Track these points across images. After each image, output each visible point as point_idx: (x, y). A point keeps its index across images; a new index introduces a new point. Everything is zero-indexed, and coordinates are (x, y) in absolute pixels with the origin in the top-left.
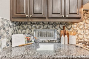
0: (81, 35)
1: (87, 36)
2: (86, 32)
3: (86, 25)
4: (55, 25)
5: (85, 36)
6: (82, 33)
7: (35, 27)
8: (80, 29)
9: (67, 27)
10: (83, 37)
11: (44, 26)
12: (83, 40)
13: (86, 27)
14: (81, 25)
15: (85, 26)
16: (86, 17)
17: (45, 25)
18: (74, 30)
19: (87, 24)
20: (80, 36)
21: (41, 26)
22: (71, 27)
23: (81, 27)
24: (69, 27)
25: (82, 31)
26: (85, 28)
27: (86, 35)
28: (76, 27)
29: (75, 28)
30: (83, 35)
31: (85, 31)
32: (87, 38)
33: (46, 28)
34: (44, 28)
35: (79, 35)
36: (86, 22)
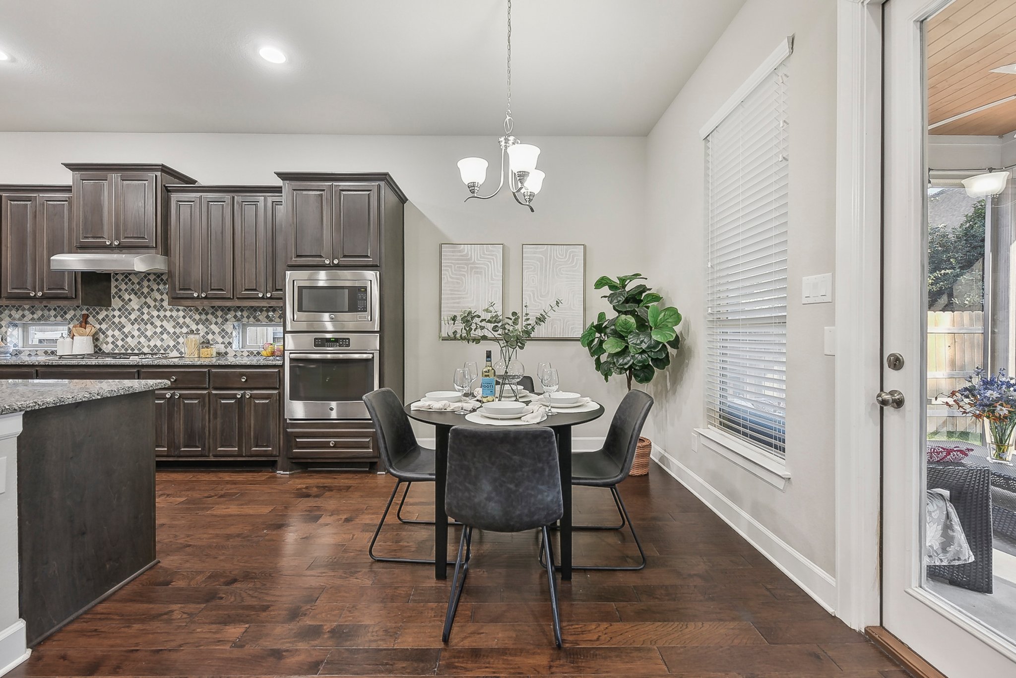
0: (133, 337)
1: (149, 340)
2: (146, 330)
3: (145, 310)
4: (62, 309)
5: (142, 340)
6: (136, 333)
7: (10, 316)
8: (130, 320)
9: (94, 317)
10: (139, 343)
11: (33, 313)
12: (139, 350)
13: (146, 317)
14: (133, 310)
15: (143, 314)
16: (145, 290)
17: (37, 310)
18: (114, 323)
19: (149, 307)
20: (129, 340)
21: (27, 313)
22: (107, 316)
23: (133, 317)
24: (100, 317)
25: (136, 326)
26: (143, 320)
27: (146, 337)
28: (120, 317)
29: (116, 320)
30: (139, 337)
31: (142, 326)
32: (149, 346)
33: (39, 319)
34: (33, 319)
35: (127, 336)
36: (146, 303)
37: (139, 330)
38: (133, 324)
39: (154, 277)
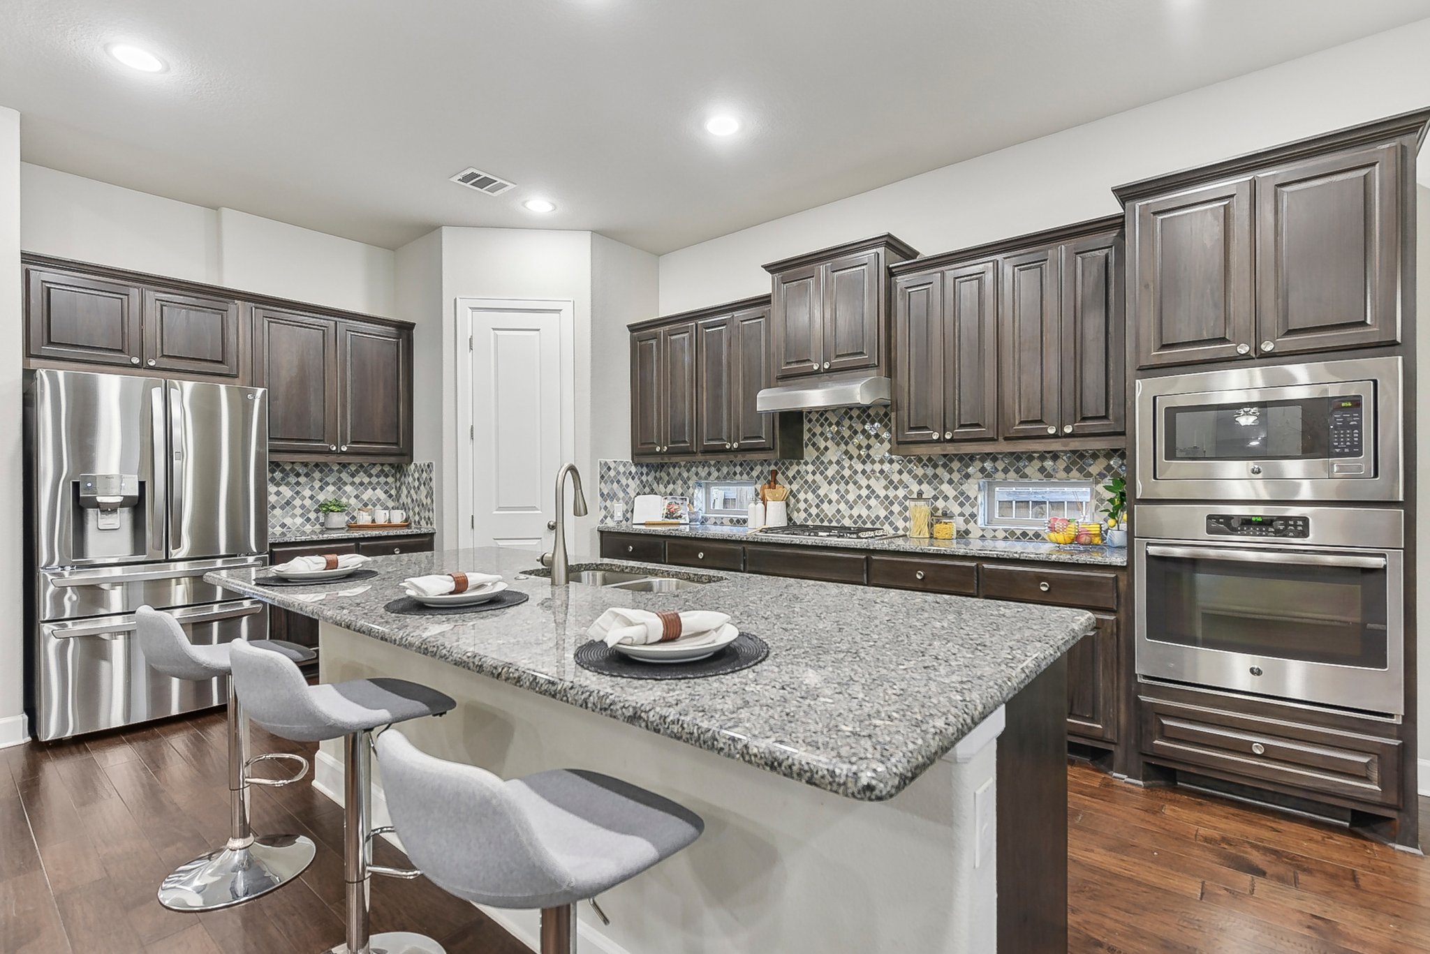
0: (830, 502)
1: (851, 508)
2: (847, 492)
3: (846, 463)
4: (748, 465)
5: (843, 506)
6: (834, 497)
7: (697, 474)
8: (826, 478)
9: (783, 473)
10: (838, 511)
11: (718, 470)
12: (838, 521)
13: (847, 473)
14: (830, 462)
15: (843, 468)
16: (846, 433)
17: (722, 466)
18: (806, 482)
19: (851, 458)
20: (825, 506)
21: (713, 469)
22: (798, 472)
23: (830, 473)
24: (790, 474)
25: (834, 486)
26: (843, 477)
27: (847, 502)
28: (814, 473)
29: (810, 478)
30: (838, 502)
31: (842, 487)
32: (851, 517)
33: (725, 478)
34: (718, 478)
35: (822, 501)
36: (846, 452)
37: (838, 491)
38: (830, 483)
39: (858, 412)
